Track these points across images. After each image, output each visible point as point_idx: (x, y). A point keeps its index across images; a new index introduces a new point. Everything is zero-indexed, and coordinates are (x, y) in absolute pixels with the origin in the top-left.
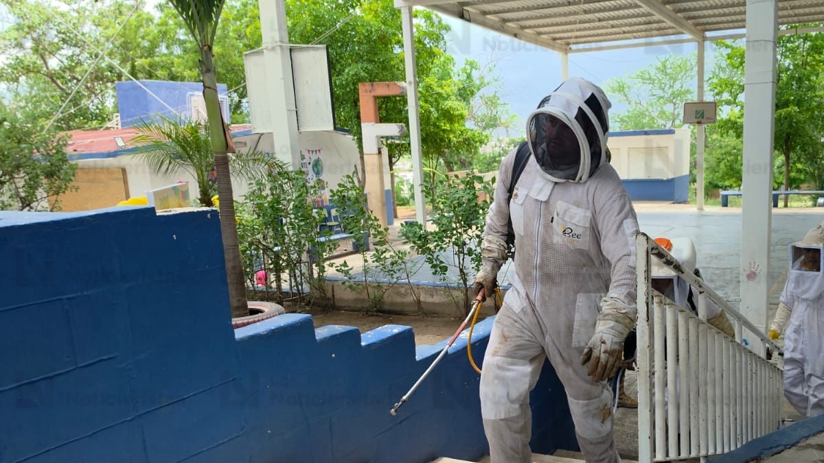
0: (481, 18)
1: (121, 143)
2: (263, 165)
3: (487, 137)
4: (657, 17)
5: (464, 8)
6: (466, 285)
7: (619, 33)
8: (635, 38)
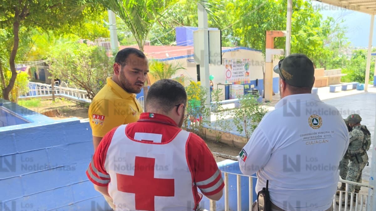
1: (167, 55)
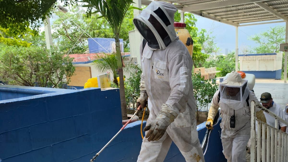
0: (207, 15)
1: (89, 59)
2: (134, 69)
3: (208, 56)
4: (271, 13)
5: (202, 12)
6: (197, 110)
7: (257, 19)
8: (263, 21)
